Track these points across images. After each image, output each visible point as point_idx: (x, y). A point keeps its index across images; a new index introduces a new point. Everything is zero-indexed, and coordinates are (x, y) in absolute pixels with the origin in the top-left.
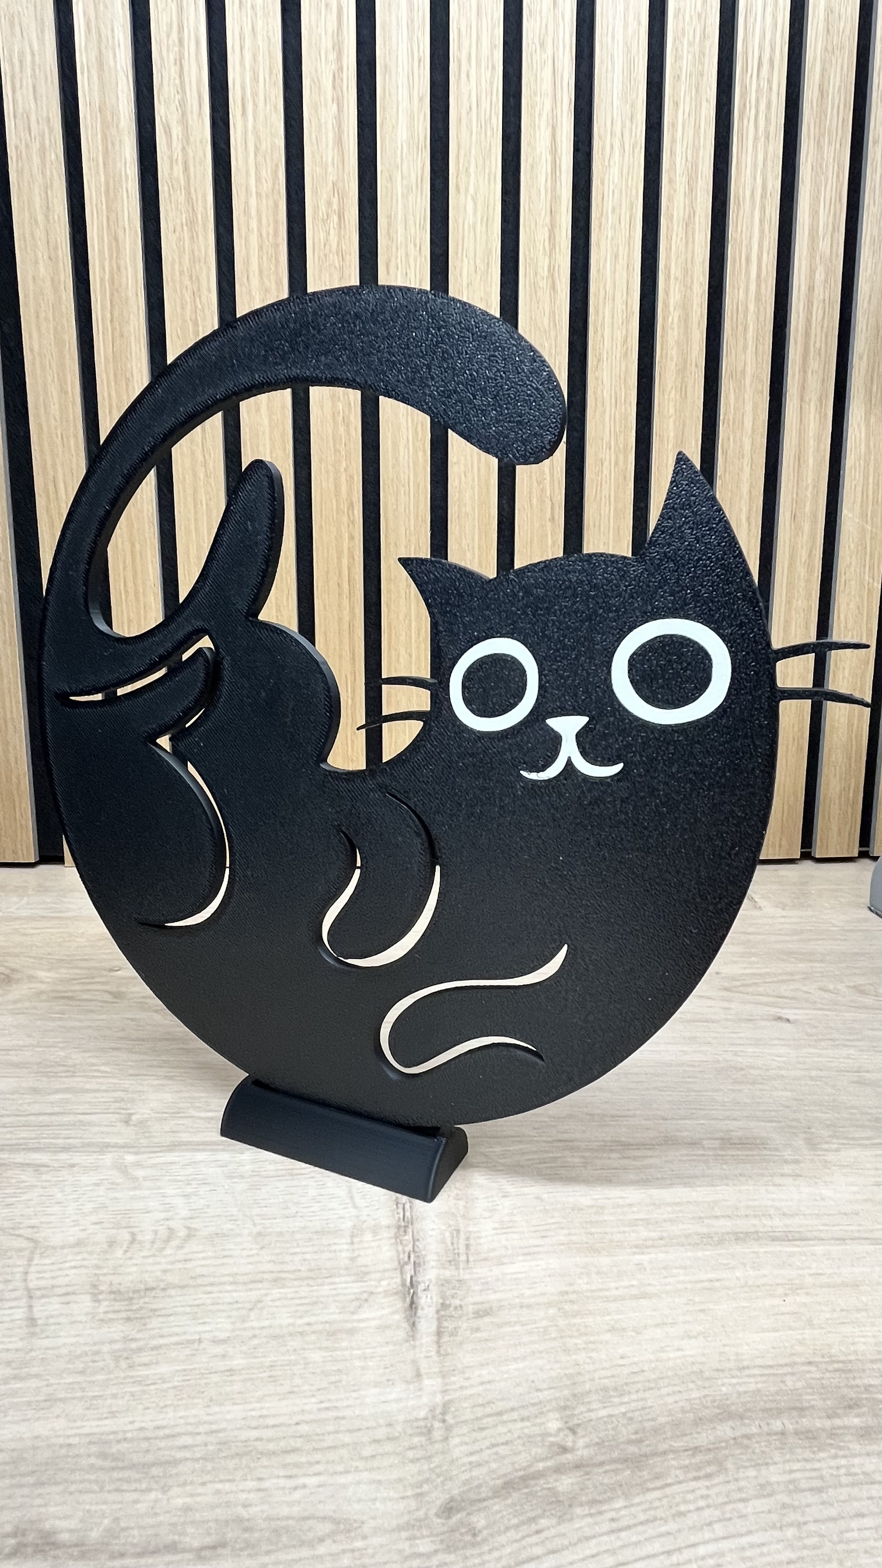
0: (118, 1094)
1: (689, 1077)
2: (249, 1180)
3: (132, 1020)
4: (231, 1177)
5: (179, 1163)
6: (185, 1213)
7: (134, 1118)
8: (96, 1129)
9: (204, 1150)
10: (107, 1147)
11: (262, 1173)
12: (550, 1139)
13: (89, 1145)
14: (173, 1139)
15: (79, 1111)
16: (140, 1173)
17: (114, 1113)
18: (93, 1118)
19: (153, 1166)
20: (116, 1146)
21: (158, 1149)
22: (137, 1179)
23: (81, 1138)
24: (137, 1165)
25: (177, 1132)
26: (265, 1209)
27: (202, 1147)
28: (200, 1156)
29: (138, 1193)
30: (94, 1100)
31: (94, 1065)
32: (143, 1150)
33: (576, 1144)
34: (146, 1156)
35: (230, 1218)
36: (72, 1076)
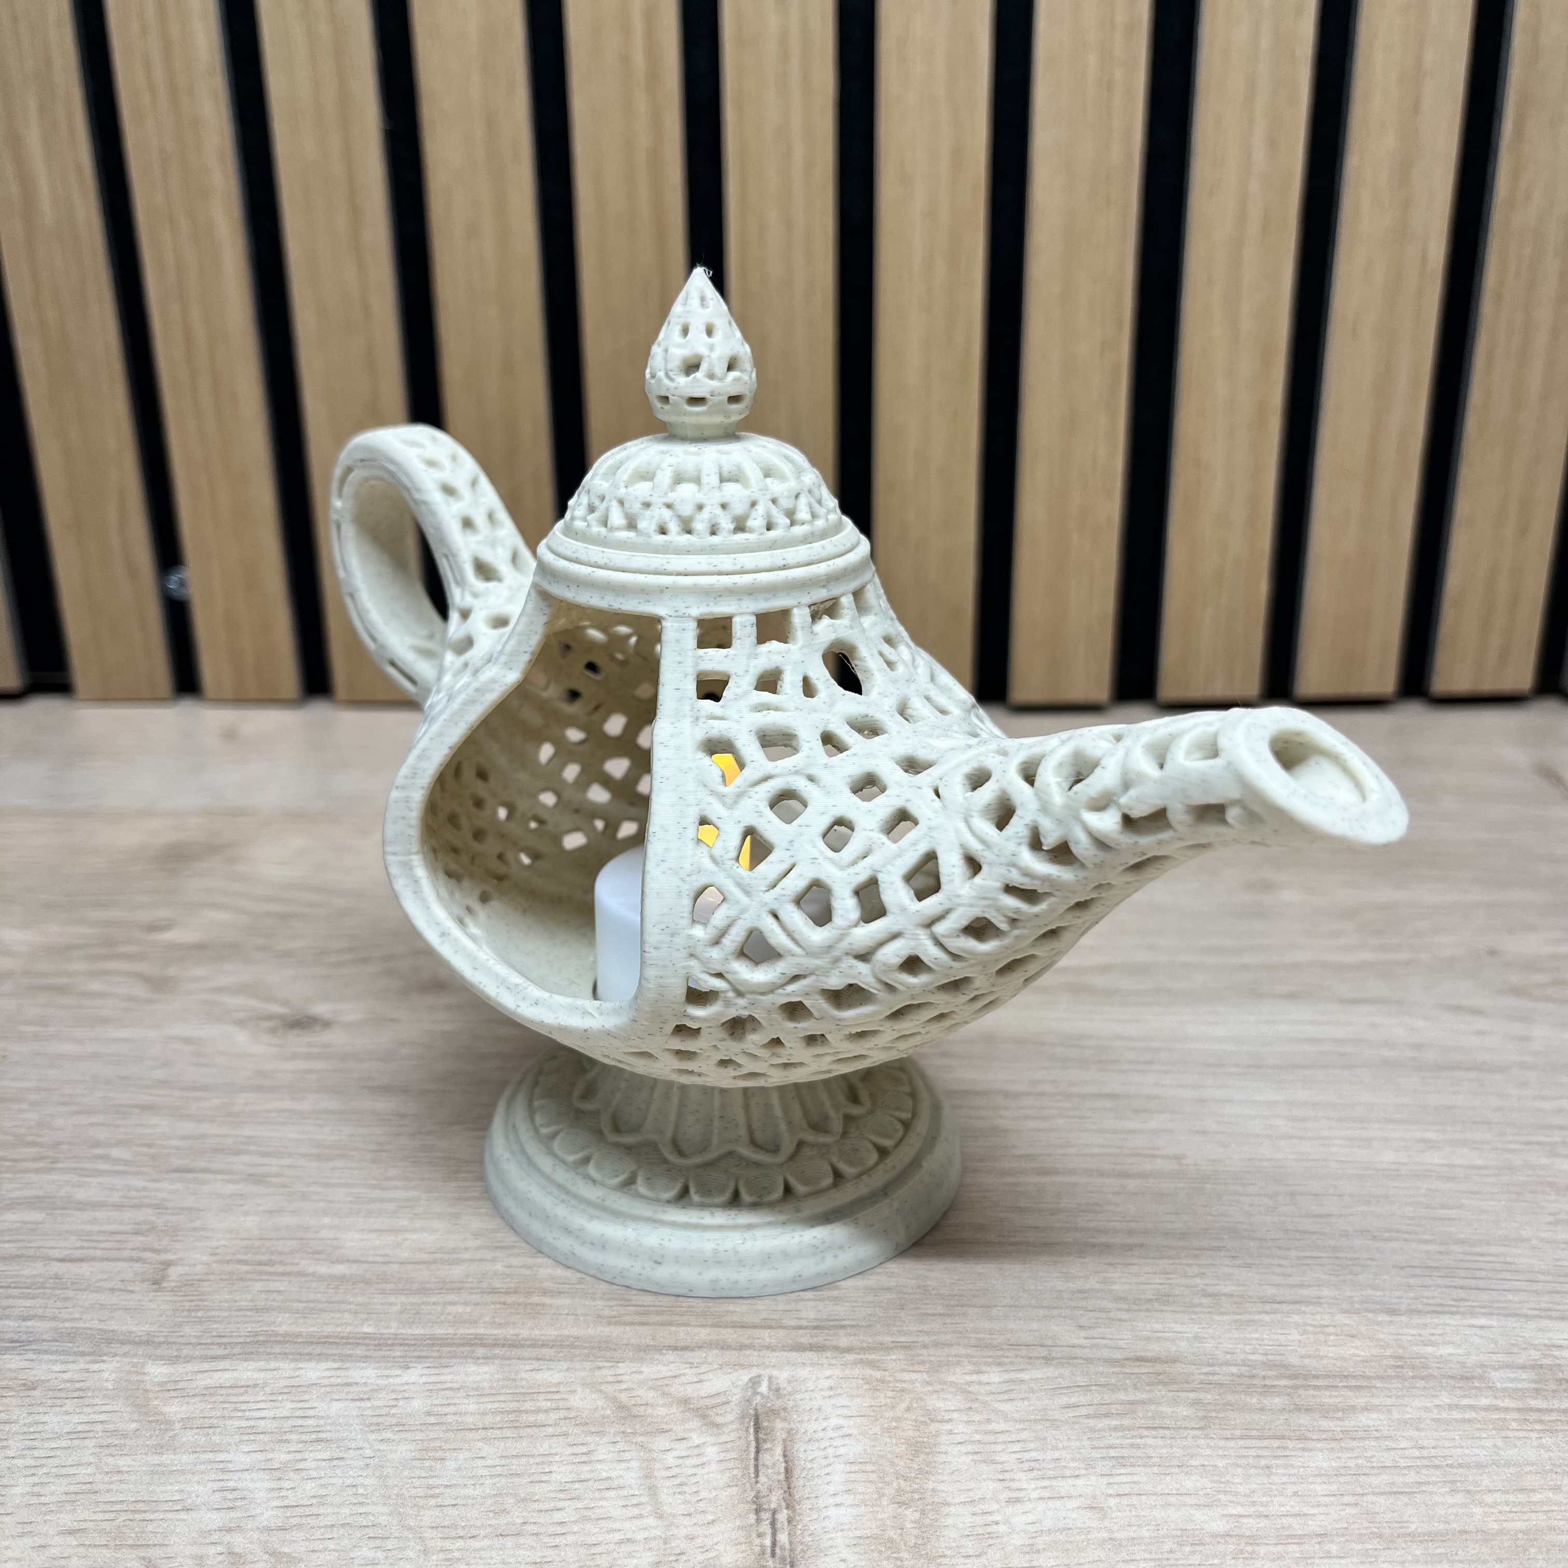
0: (147, 1214)
1: (1443, 1207)
2: (419, 1436)
3: (188, 1041)
4: (377, 1428)
5: (265, 1384)
6: (269, 1516)
7: (173, 1272)
8: (93, 1298)
9: (321, 1357)
10: (109, 1342)
11: (450, 1419)
12: (1119, 1355)
13: (71, 1336)
14: (256, 1328)
15: (57, 1254)
16: (174, 1409)
17: (131, 1260)
18: (85, 1269)
19: (207, 1393)
20: (129, 1340)
21: (220, 1352)
22: (169, 1422)
23: (54, 1318)
24: (171, 1388)
25: (267, 1310)
26: (453, 1512)
27: (318, 1350)
28: (313, 1371)
29: (167, 1458)
30: (88, 1228)
31: (97, 1144)
32: (185, 1351)
33: (1179, 1368)
34: (190, 1367)
35: (371, 1532)
36: (49, 1170)
